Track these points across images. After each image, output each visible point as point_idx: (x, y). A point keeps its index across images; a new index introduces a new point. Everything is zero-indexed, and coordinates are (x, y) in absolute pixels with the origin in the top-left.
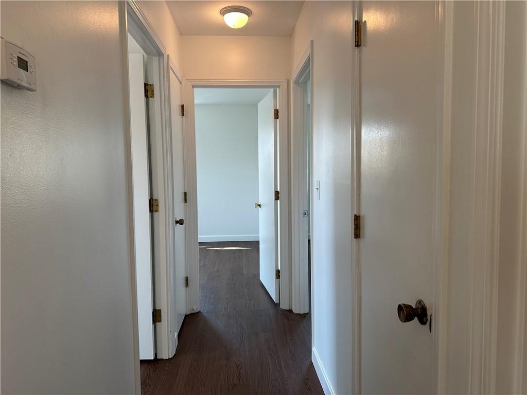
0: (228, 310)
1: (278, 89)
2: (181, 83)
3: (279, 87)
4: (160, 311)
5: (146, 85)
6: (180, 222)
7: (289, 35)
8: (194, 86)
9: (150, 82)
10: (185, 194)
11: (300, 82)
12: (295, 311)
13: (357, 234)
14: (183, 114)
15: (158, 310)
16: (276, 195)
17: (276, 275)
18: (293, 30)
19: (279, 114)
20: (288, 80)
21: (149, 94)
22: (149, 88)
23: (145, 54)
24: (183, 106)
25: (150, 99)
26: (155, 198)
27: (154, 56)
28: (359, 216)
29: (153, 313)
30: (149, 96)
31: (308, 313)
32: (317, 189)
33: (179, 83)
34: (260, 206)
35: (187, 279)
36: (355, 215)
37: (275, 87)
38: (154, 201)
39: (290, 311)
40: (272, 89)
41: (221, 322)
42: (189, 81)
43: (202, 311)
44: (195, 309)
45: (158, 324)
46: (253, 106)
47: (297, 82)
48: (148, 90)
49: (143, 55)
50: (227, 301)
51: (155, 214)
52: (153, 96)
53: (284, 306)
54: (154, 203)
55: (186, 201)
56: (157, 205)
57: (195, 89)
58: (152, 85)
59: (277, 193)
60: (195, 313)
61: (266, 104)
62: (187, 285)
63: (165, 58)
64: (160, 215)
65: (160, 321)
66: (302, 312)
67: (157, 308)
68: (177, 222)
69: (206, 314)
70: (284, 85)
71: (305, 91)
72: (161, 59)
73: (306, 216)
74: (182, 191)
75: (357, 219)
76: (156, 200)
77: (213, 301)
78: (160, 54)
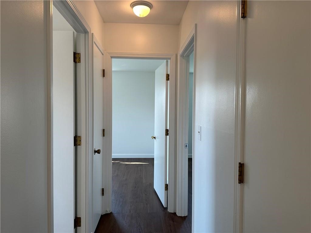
0: (131, 212)
1: (169, 61)
2: (103, 55)
3: (170, 59)
4: (80, 218)
5: (75, 54)
6: (98, 152)
7: (177, 24)
8: (112, 57)
9: (78, 52)
10: (104, 130)
11: (184, 56)
12: (178, 214)
13: (241, 180)
14: (104, 76)
15: (79, 218)
16: (166, 132)
17: (165, 187)
18: (181, 20)
19: (170, 77)
20: (176, 54)
21: (77, 60)
22: (77, 56)
23: (75, 31)
24: (104, 70)
25: (78, 64)
26: (78, 135)
27: (81, 33)
28: (243, 164)
29: (75, 220)
30: (77, 62)
31: (187, 216)
32: (199, 132)
33: (102, 55)
34: (155, 138)
35: (103, 190)
36: (240, 163)
37: (167, 59)
38: (78, 137)
39: (175, 214)
40: (165, 61)
41: (126, 222)
42: (109, 54)
43: (113, 212)
44: (108, 210)
45: (78, 228)
46: (152, 73)
47: (182, 56)
48: (76, 58)
49: (74, 32)
50: (131, 205)
51: (78, 147)
52: (80, 62)
53: (170, 210)
54: (78, 139)
55: (104, 135)
56: (80, 141)
57: (113, 59)
58: (79, 54)
59: (167, 131)
60: (108, 214)
61: (161, 71)
62: (103, 194)
63: (90, 35)
64: (82, 148)
65: (80, 226)
66: (183, 216)
67: (78, 216)
68: (95, 152)
69: (115, 215)
70: (173, 58)
71: (188, 62)
72: (87, 35)
73: (187, 147)
74: (102, 128)
75: (242, 166)
76: (79, 137)
77: (121, 204)
78: (86, 32)
